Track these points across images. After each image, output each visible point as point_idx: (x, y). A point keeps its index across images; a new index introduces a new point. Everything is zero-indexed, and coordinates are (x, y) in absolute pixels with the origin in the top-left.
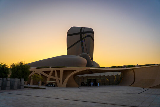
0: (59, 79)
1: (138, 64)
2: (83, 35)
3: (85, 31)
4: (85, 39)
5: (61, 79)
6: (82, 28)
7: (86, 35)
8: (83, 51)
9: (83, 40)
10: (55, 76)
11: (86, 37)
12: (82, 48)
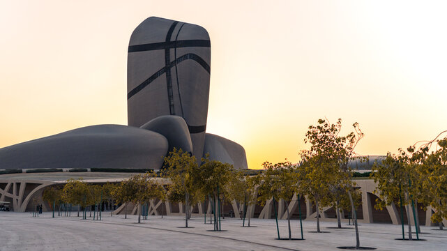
0: (17, 197)
2: (172, 50)
4: (178, 65)
5: (20, 198)
9: (173, 69)
10: (12, 193)
11: (177, 61)
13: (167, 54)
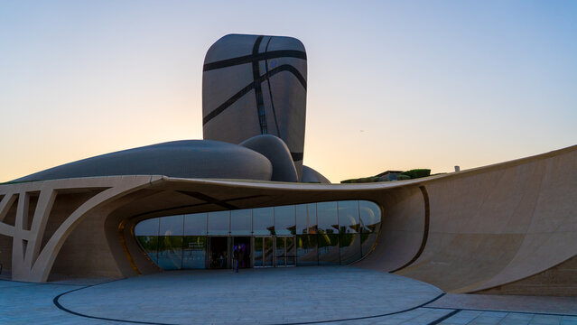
1: (457, 168)
2: (262, 63)
3: (273, 47)
4: (271, 79)
6: (260, 38)
7: (274, 63)
8: (263, 127)
9: (264, 85)
11: (269, 74)
12: (260, 117)
13: (256, 67)
